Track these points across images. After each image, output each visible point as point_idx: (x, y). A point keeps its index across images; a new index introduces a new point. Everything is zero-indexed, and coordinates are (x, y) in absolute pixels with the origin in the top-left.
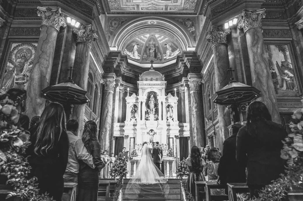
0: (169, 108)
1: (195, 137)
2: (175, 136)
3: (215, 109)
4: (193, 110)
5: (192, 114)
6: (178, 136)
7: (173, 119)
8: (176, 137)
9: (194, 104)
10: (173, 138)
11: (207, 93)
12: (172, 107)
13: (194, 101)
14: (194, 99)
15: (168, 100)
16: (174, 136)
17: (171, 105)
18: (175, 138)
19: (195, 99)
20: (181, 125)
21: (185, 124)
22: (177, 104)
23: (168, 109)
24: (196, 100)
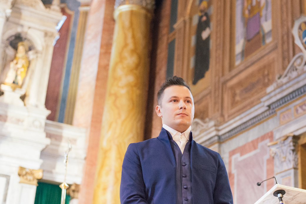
0: (15, 48)
1: (105, 189)
2: (22, 168)
3: (234, 72)
4: (115, 79)
5: (111, 95)
6: (31, 173)
7: (23, 98)
8: (23, 173)
9: (126, 54)
10: (7, 177)
11: (191, 19)
12: (30, 49)
13: (126, 45)
14: (130, 35)
15: (20, 13)
16: (16, 171)
17: (29, 37)
18: (18, 179)
19: (134, 37)
20: (53, 130)
21: (67, 131)
22: (54, 43)
23: (10, 51)
24: (135, 43)
